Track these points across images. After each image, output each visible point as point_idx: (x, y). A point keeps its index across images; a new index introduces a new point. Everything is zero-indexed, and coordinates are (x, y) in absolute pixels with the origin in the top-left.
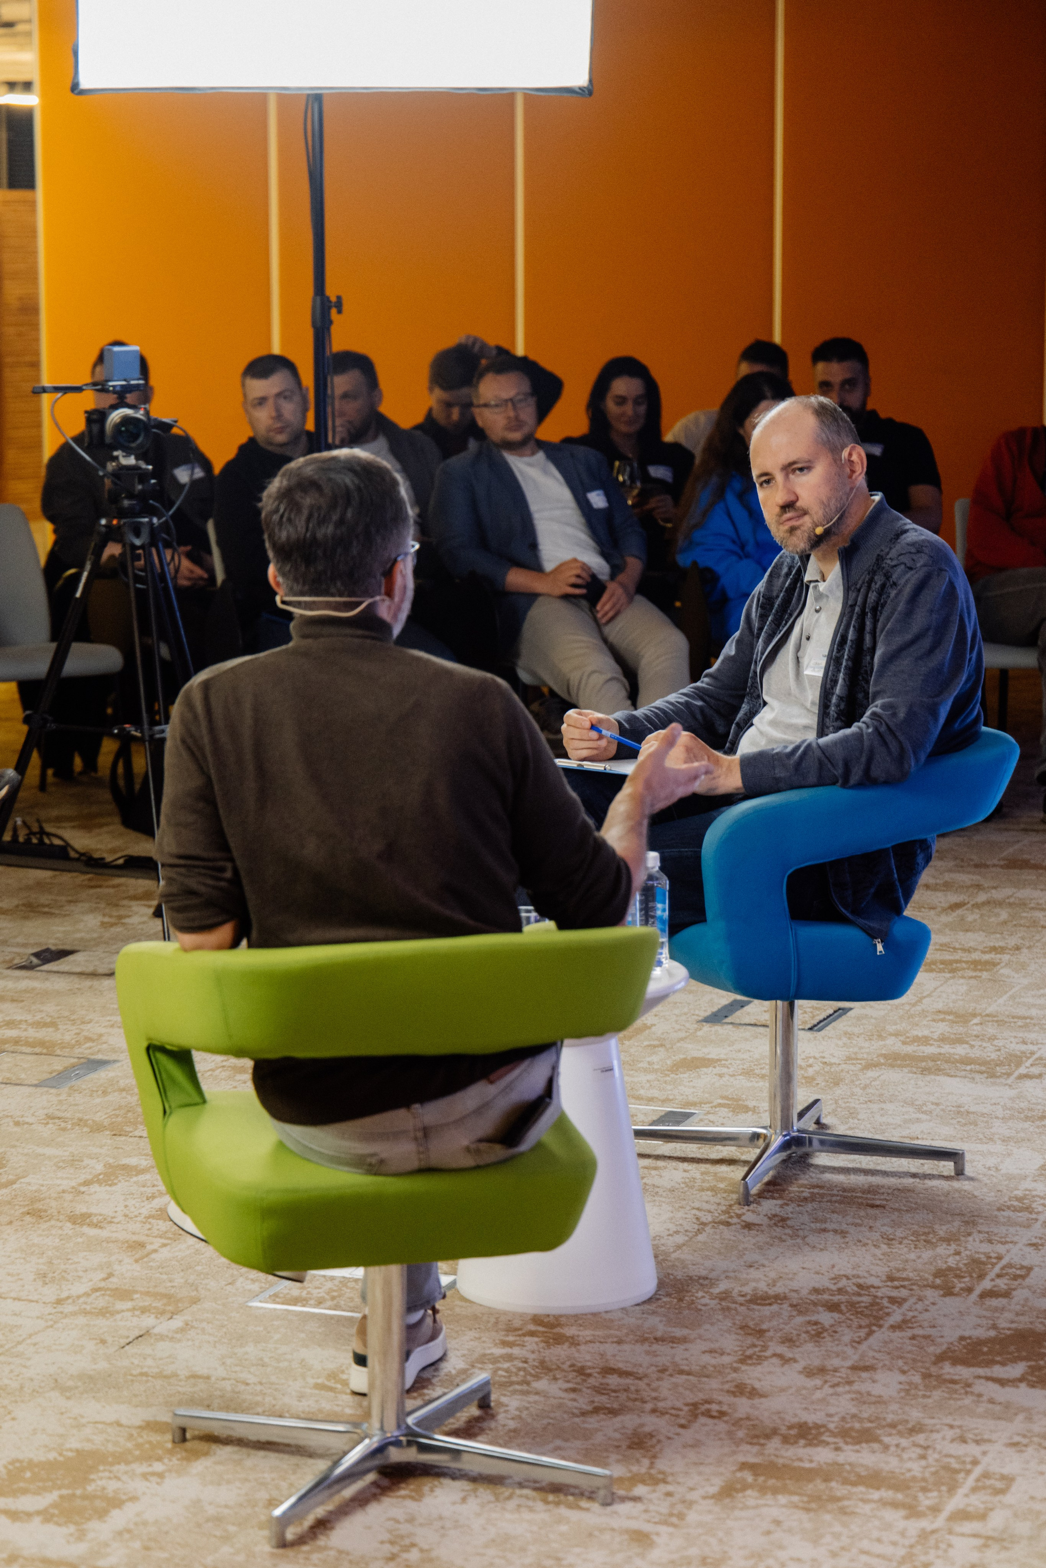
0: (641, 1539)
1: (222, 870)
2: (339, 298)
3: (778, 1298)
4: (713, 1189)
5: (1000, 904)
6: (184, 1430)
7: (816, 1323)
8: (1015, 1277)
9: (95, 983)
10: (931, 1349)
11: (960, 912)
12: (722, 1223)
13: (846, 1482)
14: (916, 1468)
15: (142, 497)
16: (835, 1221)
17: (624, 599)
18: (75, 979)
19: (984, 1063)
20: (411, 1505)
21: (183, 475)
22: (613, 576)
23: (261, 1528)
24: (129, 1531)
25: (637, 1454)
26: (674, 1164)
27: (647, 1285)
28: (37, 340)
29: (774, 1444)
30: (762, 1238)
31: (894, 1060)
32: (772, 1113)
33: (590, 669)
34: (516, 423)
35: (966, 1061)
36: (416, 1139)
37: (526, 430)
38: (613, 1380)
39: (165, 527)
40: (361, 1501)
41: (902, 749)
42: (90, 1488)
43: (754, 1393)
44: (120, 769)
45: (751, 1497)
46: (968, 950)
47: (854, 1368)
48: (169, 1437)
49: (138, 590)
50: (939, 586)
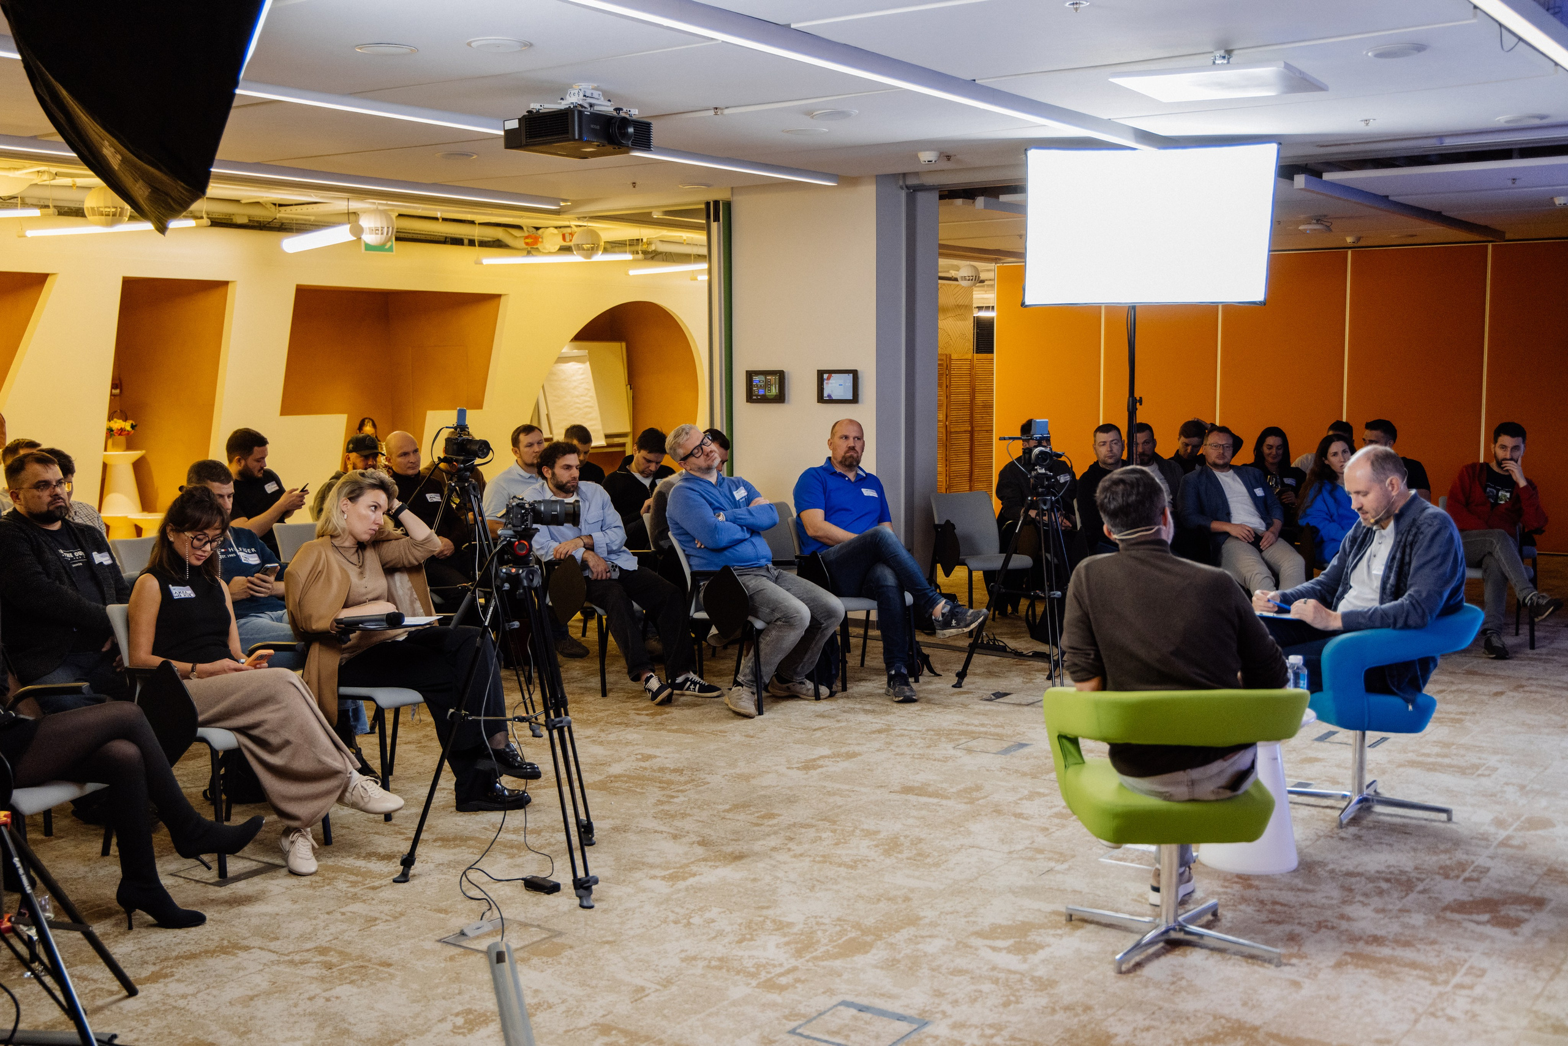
0: (1296, 984)
1: (1089, 655)
2: (1141, 398)
3: (1359, 874)
4: (1324, 820)
5: (1463, 691)
6: (1071, 916)
7: (1379, 887)
8: (1481, 872)
9: (1021, 708)
10: (1439, 904)
11: (1443, 694)
12: (1328, 836)
13: (1398, 965)
14: (1435, 961)
15: (1048, 487)
16: (1387, 839)
17: (1274, 538)
18: (1011, 706)
19: (1459, 767)
20: (1181, 959)
21: (1063, 479)
22: (1267, 528)
23: (1110, 963)
24: (1047, 960)
25: (1292, 943)
26: (1303, 807)
27: (1293, 862)
28: (992, 420)
29: (1361, 944)
30: (1350, 845)
31: (1412, 764)
32: (1353, 785)
33: (1255, 572)
34: (1223, 456)
35: (1450, 766)
36: (1188, 785)
37: (1226, 460)
38: (1278, 908)
39: (1057, 501)
40: (1157, 955)
41: (1424, 612)
42: (1029, 939)
43: (1349, 919)
44: (1030, 613)
45: (1350, 968)
46: (1449, 713)
47: (1400, 910)
48: (1064, 918)
49: (1044, 530)
50: (1445, 535)
